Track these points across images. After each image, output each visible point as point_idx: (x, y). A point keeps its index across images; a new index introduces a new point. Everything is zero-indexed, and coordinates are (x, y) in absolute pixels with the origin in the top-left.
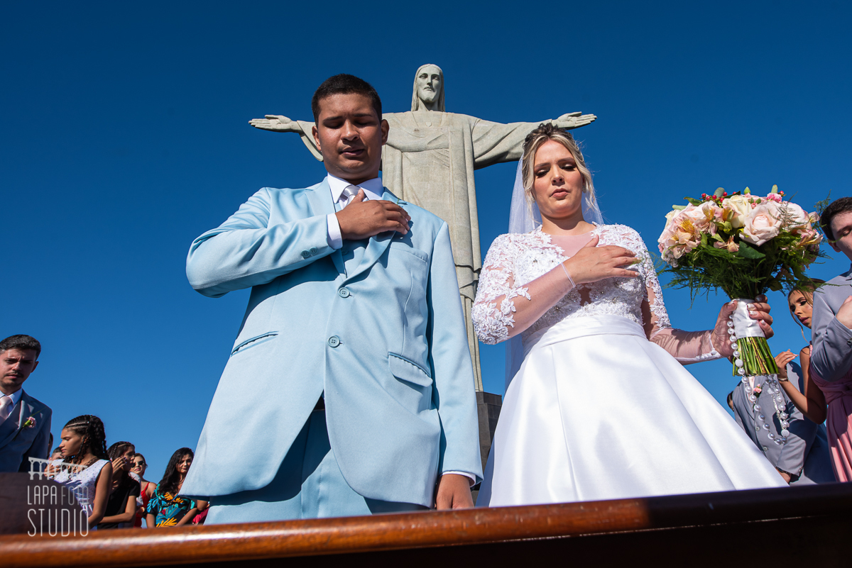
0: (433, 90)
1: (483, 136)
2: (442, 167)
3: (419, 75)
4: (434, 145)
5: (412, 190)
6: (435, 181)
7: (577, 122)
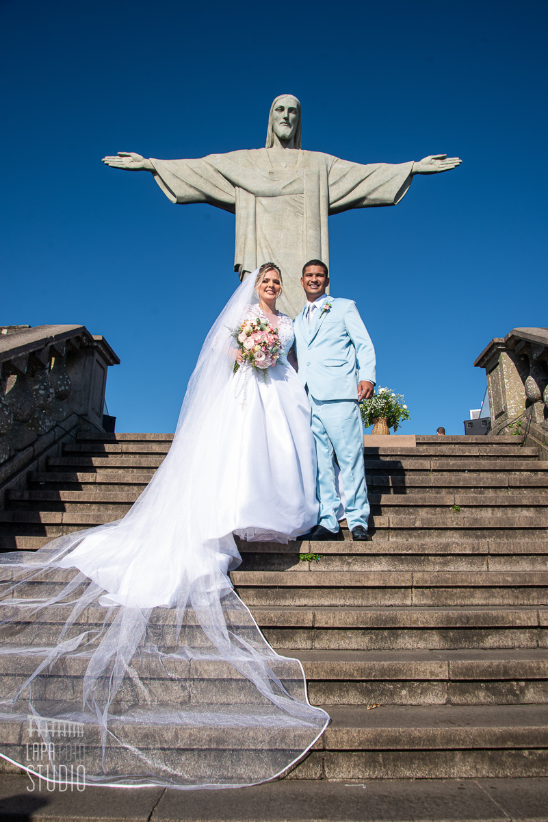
0: (289, 125)
1: (340, 179)
2: (295, 214)
3: (275, 108)
4: (288, 190)
5: (265, 239)
6: (288, 230)
7: (441, 166)
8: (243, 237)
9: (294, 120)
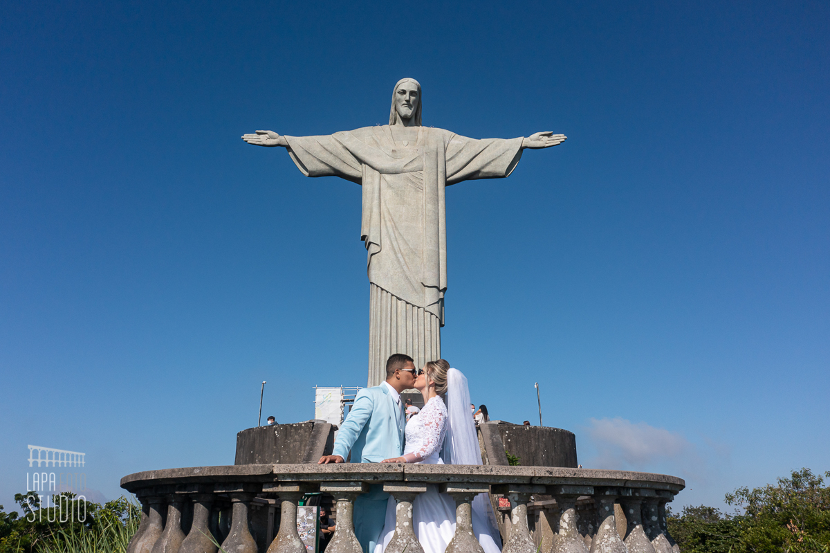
0: (410, 107)
2: (415, 190)
3: (397, 91)
6: (409, 205)
7: (548, 142)
8: (369, 210)
9: (414, 101)
